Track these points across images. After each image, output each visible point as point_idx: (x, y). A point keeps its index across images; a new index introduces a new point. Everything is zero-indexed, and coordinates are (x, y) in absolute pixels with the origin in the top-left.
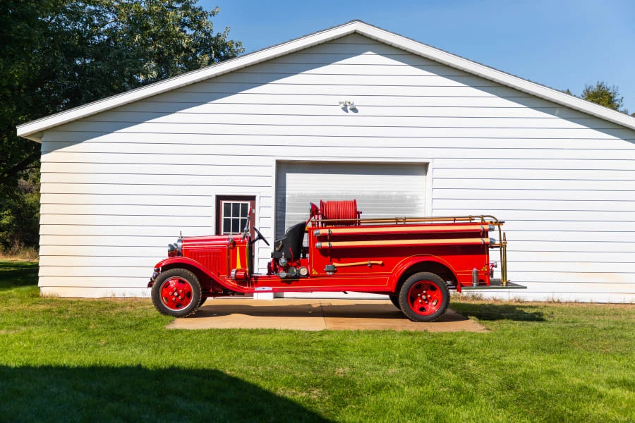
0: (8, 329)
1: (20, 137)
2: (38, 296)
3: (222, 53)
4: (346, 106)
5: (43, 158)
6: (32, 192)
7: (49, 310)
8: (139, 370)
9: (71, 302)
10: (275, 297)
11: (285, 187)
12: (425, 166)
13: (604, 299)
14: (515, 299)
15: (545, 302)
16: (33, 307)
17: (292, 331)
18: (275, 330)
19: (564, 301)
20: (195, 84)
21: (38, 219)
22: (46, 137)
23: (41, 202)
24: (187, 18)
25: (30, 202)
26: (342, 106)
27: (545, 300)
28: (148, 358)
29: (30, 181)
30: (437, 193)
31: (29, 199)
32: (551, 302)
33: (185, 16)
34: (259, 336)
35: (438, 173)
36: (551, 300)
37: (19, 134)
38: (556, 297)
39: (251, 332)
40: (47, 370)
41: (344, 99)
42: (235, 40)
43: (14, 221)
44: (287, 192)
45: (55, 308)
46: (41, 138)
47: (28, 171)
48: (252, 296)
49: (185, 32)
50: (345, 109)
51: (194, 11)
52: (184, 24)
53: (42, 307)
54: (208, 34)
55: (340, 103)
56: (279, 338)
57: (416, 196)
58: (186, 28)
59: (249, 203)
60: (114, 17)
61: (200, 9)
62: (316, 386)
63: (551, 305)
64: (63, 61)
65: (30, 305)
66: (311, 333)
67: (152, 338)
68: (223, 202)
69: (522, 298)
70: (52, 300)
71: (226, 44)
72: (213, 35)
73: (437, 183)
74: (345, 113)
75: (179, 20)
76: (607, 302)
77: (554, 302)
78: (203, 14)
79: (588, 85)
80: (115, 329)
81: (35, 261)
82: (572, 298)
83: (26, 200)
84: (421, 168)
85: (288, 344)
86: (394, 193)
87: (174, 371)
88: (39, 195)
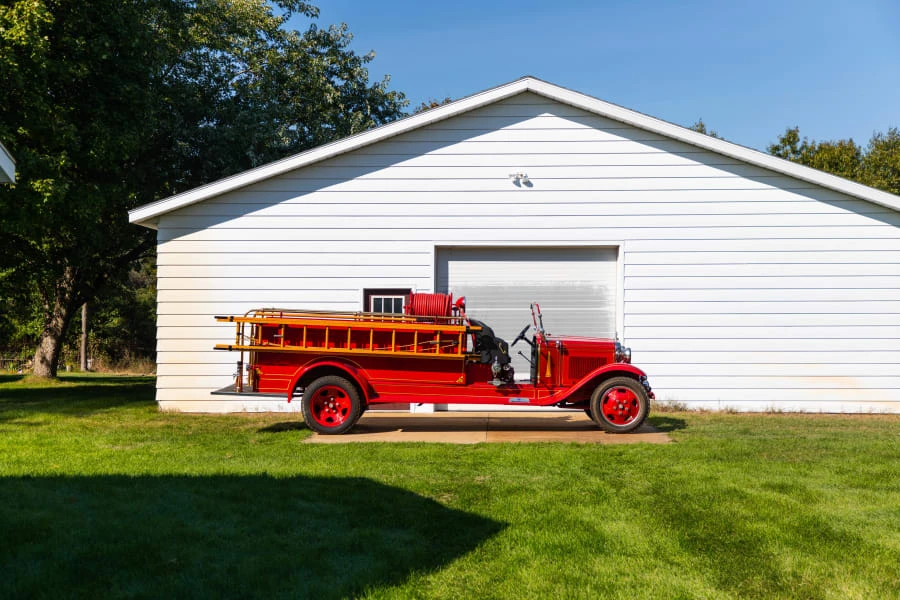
0: (124, 445)
1: (132, 224)
2: (155, 412)
3: (380, 108)
4: (518, 179)
5: (160, 248)
6: (145, 287)
7: (169, 427)
8: (264, 479)
9: (195, 418)
10: (436, 410)
11: (447, 278)
12: (616, 248)
13: (835, 408)
14: (726, 409)
15: (763, 413)
16: (151, 424)
17: (442, 445)
18: (424, 443)
19: (786, 410)
20: (337, 156)
21: (154, 321)
22: (163, 223)
23: (158, 300)
24: (335, 66)
25: (143, 300)
26: (513, 179)
27: (764, 410)
28: (276, 468)
29: (143, 272)
30: (629, 283)
31: (142, 296)
32: (769, 413)
33: (332, 63)
34: (406, 450)
35: (630, 259)
36: (770, 410)
37: (131, 220)
38: (777, 407)
39: (397, 445)
40: (168, 479)
41: (516, 171)
42: (398, 91)
43: (123, 324)
44: (450, 284)
45: (175, 424)
46: (157, 224)
47: (140, 260)
48: (409, 409)
49: (333, 83)
50: (517, 183)
51: (344, 56)
52: (332, 73)
53: (161, 423)
54: (361, 85)
55: (511, 176)
56: (427, 451)
57: (604, 286)
58: (334, 79)
59: (403, 297)
60: (244, 67)
61: (352, 53)
62: (448, 491)
63: (770, 416)
64: (182, 126)
65: (146, 422)
66: (465, 446)
67: (283, 451)
68: (373, 297)
69: (735, 409)
70: (173, 416)
71: (386, 96)
72: (369, 86)
73: (629, 270)
74: (518, 188)
75: (325, 69)
76: (839, 411)
77: (774, 412)
78: (356, 61)
79: (877, 132)
80: (243, 443)
81: (151, 375)
82: (797, 407)
83: (138, 297)
84: (610, 252)
85: (435, 456)
86: (578, 283)
87: (301, 479)
88: (155, 291)
